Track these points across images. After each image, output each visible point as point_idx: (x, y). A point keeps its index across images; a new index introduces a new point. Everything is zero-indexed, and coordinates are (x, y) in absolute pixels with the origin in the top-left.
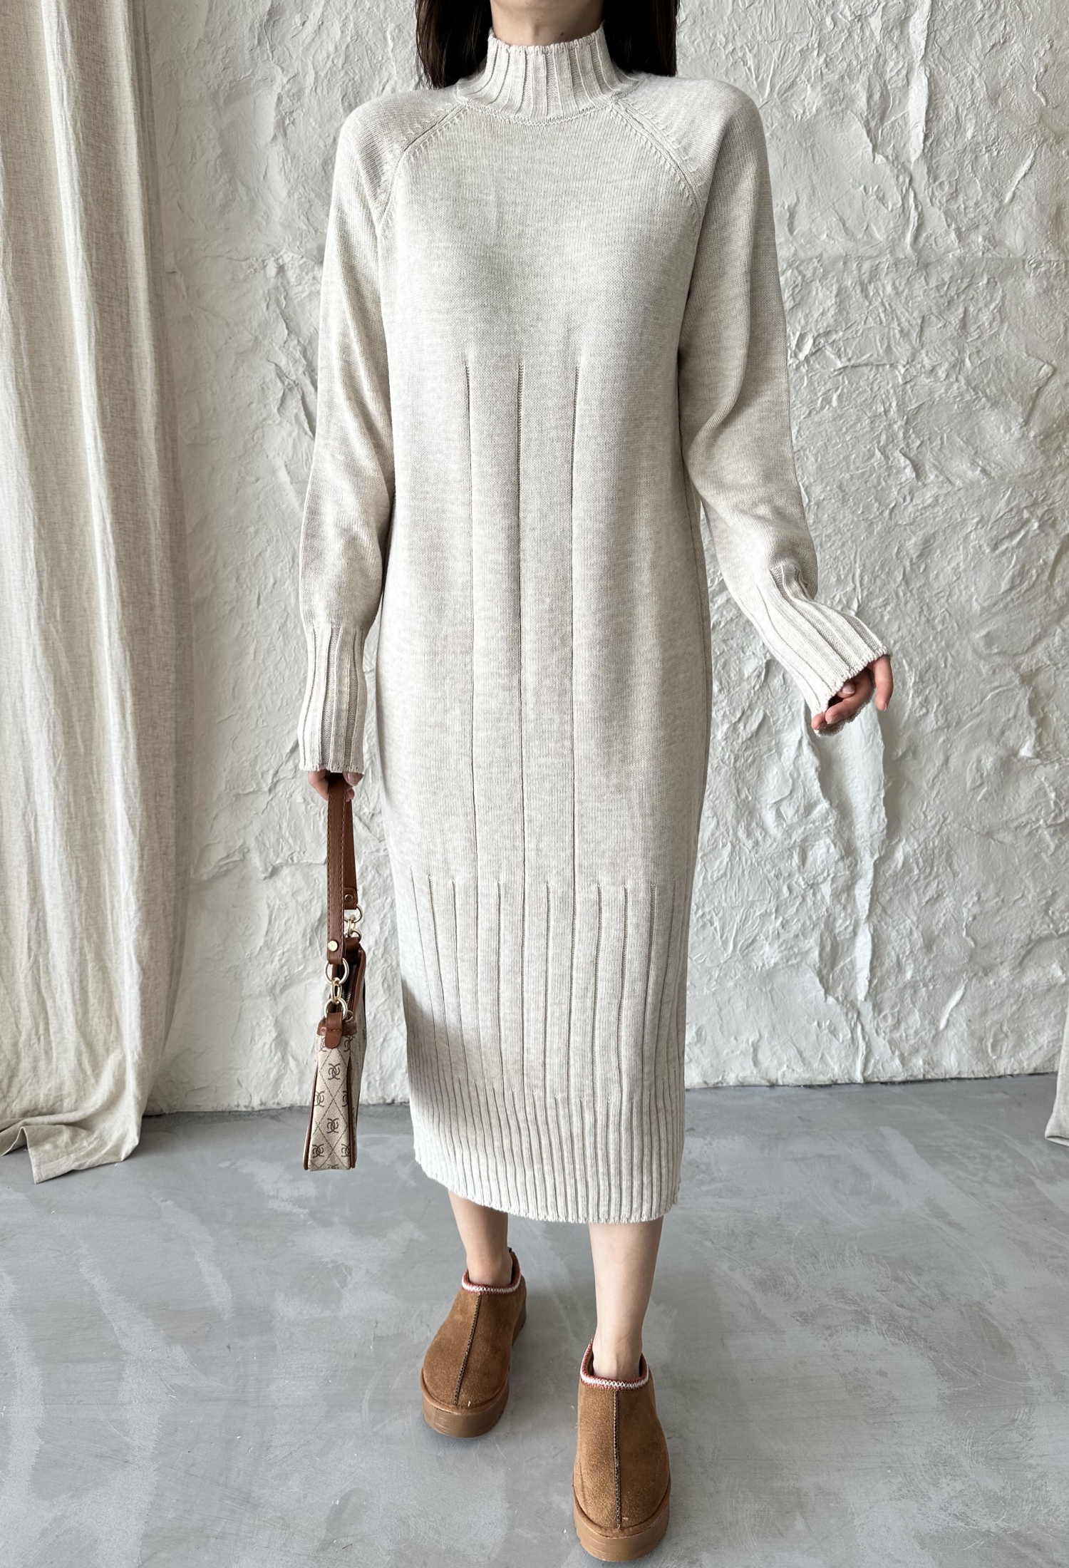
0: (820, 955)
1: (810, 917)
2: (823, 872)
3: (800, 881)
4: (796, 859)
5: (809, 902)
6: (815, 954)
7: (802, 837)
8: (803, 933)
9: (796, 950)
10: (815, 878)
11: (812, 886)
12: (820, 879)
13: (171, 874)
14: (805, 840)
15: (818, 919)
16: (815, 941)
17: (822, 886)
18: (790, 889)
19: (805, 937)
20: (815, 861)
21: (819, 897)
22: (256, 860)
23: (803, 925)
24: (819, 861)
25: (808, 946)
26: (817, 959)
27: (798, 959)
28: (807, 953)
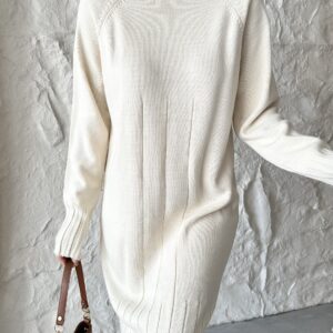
5: (245, 262)
9: (241, 278)
11: (246, 256)
12: (249, 254)
15: (248, 266)
16: (247, 274)
19: (244, 273)
21: (249, 259)
22: (29, 272)
23: (243, 269)
24: (249, 248)
26: (248, 279)
28: (245, 278)
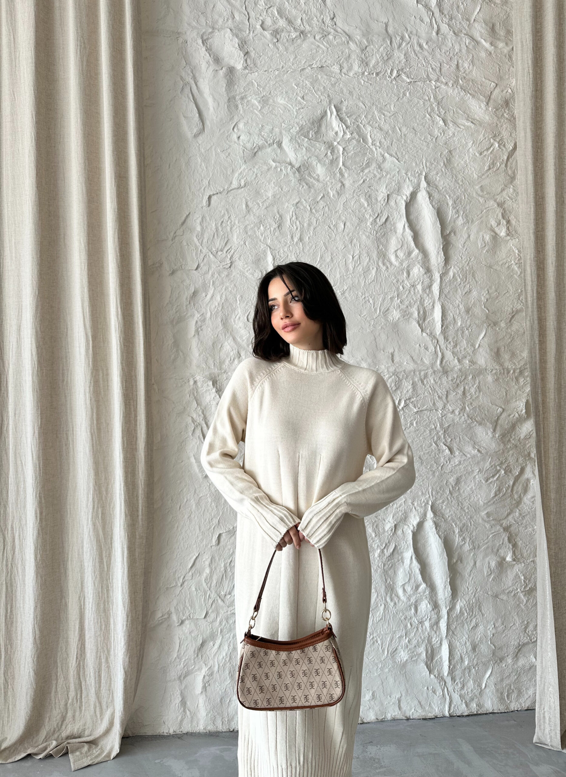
0: (426, 655)
1: (421, 637)
2: (425, 616)
3: (415, 620)
4: (413, 611)
5: (420, 631)
6: (424, 655)
7: (415, 600)
8: (418, 645)
9: (415, 653)
10: (422, 619)
11: (421, 623)
12: (424, 619)
13: (140, 627)
14: (416, 602)
15: (424, 638)
16: (424, 648)
17: (425, 623)
18: (411, 625)
19: (419, 647)
20: (421, 611)
21: (424, 628)
22: (174, 618)
23: (418, 641)
24: (423, 611)
25: (420, 651)
26: (425, 657)
27: (417, 657)
28: (420, 654)
